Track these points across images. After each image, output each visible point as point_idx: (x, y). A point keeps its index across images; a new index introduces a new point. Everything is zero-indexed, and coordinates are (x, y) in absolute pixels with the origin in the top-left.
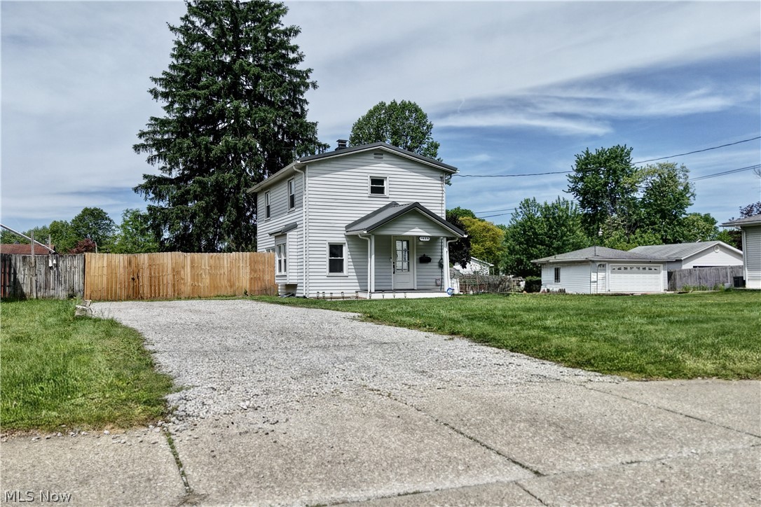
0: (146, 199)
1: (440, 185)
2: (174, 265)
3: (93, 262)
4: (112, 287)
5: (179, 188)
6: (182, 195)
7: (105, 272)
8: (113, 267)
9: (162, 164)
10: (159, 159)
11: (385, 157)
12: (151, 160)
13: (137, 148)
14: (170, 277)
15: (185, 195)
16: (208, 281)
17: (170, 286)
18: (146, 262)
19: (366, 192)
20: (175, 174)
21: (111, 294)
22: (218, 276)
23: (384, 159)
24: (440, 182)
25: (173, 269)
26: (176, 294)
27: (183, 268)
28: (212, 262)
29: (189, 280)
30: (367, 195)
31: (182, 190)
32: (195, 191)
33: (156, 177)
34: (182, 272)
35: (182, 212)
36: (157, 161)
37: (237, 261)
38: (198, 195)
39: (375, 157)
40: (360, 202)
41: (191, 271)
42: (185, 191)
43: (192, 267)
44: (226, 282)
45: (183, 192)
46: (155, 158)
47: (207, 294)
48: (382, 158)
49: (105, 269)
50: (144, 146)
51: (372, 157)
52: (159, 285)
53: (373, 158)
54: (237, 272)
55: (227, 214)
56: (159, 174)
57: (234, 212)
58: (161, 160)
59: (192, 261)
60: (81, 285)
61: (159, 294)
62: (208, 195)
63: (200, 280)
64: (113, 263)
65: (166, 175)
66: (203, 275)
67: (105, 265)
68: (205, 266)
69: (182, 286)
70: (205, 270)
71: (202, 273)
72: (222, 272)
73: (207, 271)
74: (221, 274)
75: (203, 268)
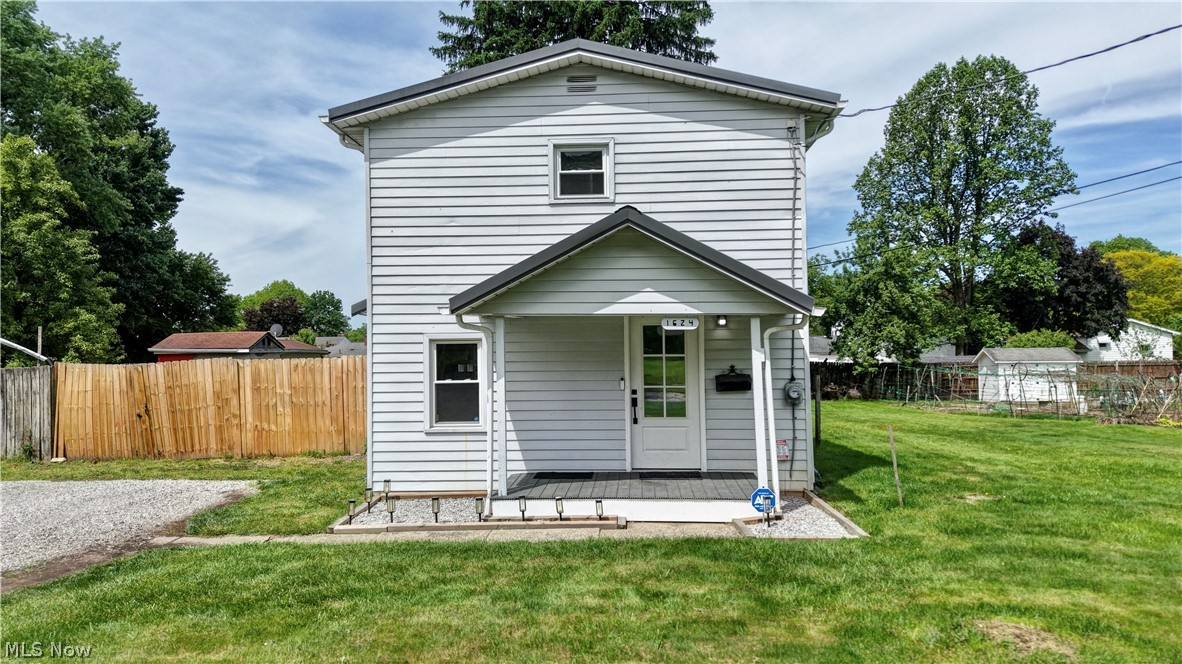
1: (787, 154)
2: (217, 385)
3: (69, 382)
4: (102, 434)
7: (89, 404)
8: (102, 391)
11: (603, 85)
14: (212, 410)
16: (289, 420)
17: (212, 428)
18: (161, 380)
19: (545, 190)
21: (103, 446)
22: (311, 410)
23: (599, 90)
24: (786, 144)
25: (217, 395)
26: (225, 447)
27: (238, 392)
28: (297, 379)
29: (250, 419)
30: (545, 200)
34: (234, 402)
37: (351, 377)
39: (571, 89)
40: (524, 220)
41: (253, 399)
43: (256, 390)
44: (328, 422)
47: (288, 448)
48: (593, 88)
49: (89, 395)
51: (561, 87)
52: (191, 429)
53: (564, 91)
54: (351, 400)
59: (256, 378)
60: (47, 428)
61: (193, 446)
63: (272, 417)
64: (102, 383)
66: (280, 409)
67: (89, 388)
68: (282, 386)
69: (235, 432)
70: (282, 395)
71: (276, 404)
72: (319, 399)
73: (287, 398)
74: (316, 405)
75: (278, 391)
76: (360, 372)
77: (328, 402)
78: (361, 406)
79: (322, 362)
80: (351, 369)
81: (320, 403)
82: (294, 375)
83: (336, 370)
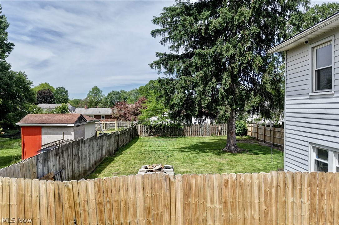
0: (159, 73)
2: (148, 200)
5: (184, 62)
6: (186, 68)
9: (171, 43)
10: (170, 39)
12: (163, 41)
13: (153, 33)
15: (188, 67)
20: (182, 51)
27: (169, 207)
31: (186, 64)
32: (196, 64)
33: (167, 55)
34: (166, 217)
35: (185, 81)
36: (168, 41)
38: (198, 67)
41: (184, 214)
42: (189, 64)
43: (187, 205)
45: (187, 66)
46: (167, 40)
50: (158, 31)
54: (280, 214)
55: (223, 82)
56: (169, 52)
57: (230, 80)
58: (171, 41)
62: (208, 66)
65: (174, 53)
68: (212, 201)
70: (213, 210)
71: (206, 217)
72: (248, 214)
73: (217, 213)
74: (245, 219)
75: (209, 205)
76: (290, 187)
77: (256, 216)
78: (290, 220)
79: (251, 178)
80: (282, 185)
81: (249, 217)
82: (225, 190)
83: (265, 185)
